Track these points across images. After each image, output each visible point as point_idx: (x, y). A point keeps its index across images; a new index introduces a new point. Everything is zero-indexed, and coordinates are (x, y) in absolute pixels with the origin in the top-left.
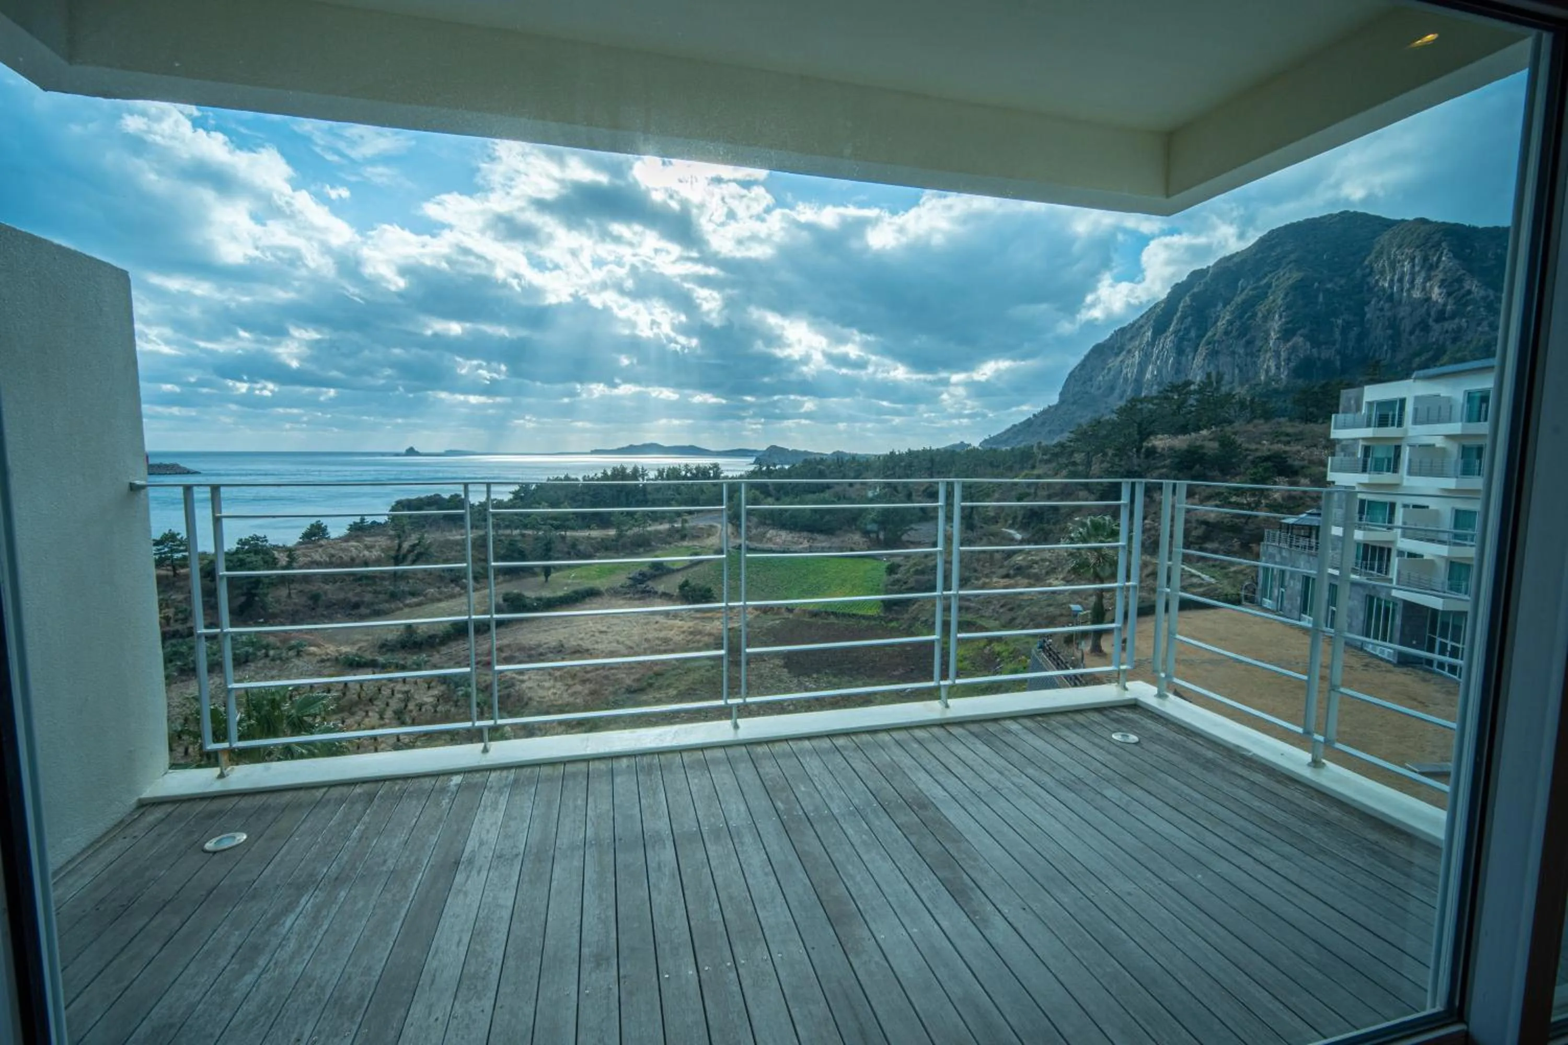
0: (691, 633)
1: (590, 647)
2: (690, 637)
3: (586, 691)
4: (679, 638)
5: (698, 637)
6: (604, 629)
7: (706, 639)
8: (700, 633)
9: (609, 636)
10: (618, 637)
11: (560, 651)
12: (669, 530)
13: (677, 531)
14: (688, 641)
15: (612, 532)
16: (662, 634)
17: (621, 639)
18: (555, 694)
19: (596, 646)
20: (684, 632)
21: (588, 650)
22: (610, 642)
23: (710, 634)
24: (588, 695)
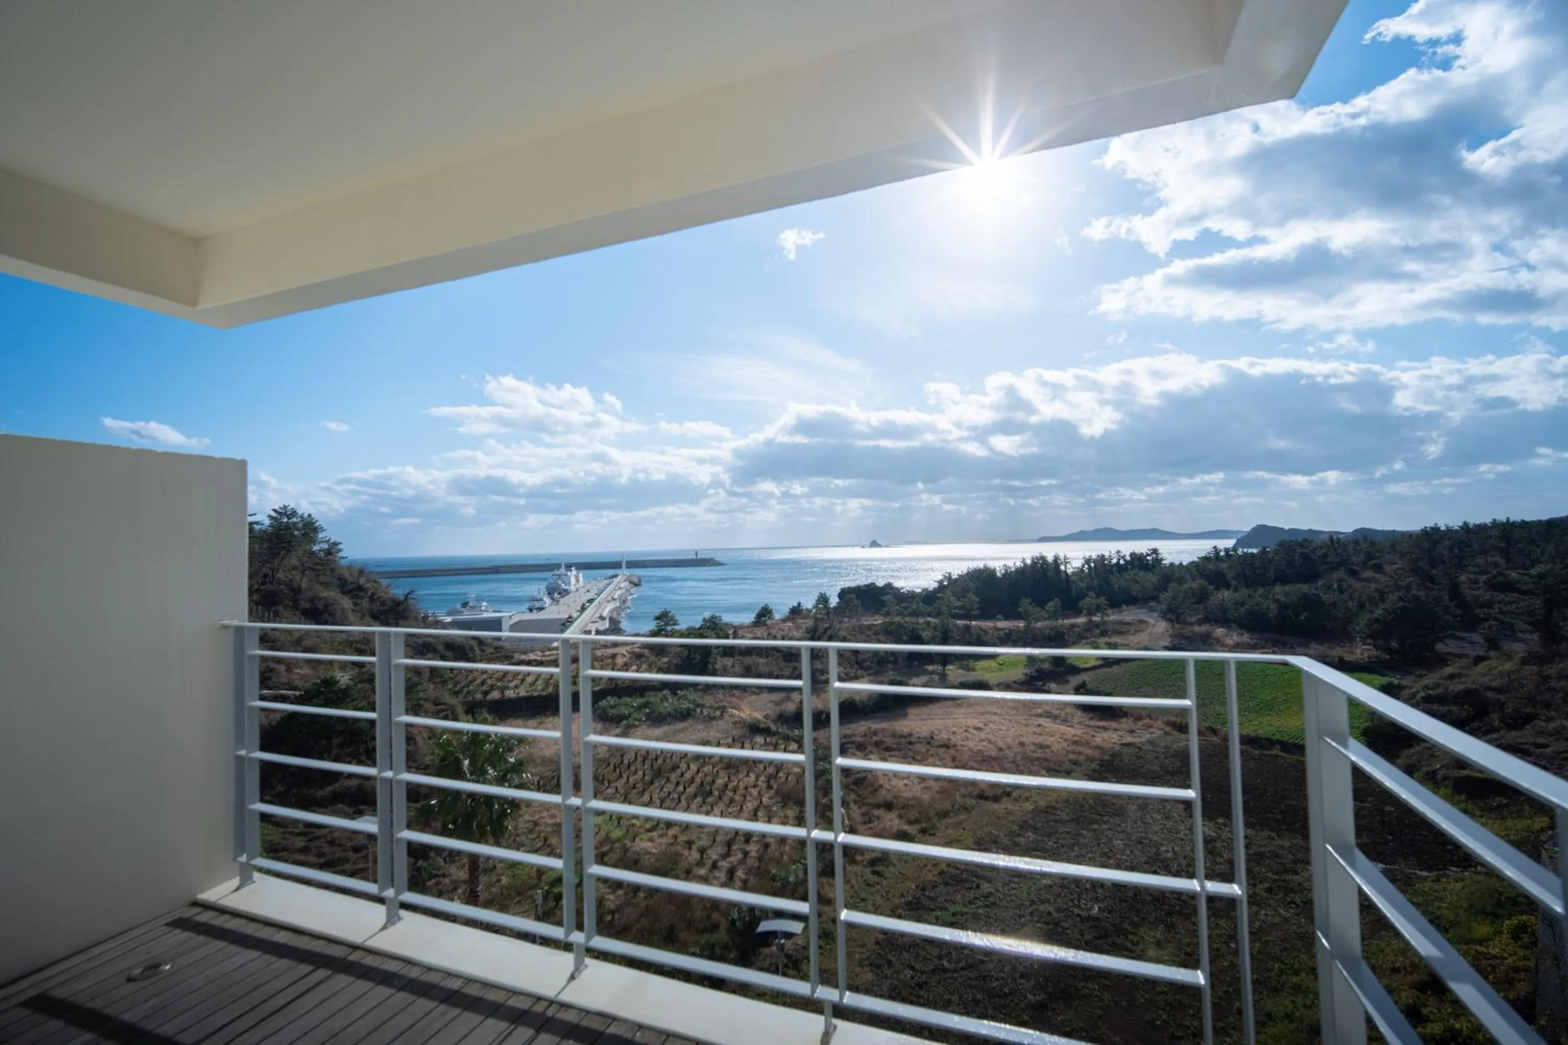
0: (1075, 743)
1: (960, 742)
2: (1072, 748)
3: (937, 788)
4: (1056, 747)
5: (1080, 749)
6: (981, 725)
7: (1089, 752)
8: (1087, 744)
9: (983, 735)
10: (990, 737)
11: (929, 743)
12: (1086, 624)
13: (1097, 625)
14: (1069, 752)
15: (1021, 624)
16: (1040, 740)
17: (993, 739)
18: (906, 785)
19: (965, 743)
20: (1066, 740)
21: (955, 746)
22: (982, 740)
23: (1098, 747)
24: (937, 792)
